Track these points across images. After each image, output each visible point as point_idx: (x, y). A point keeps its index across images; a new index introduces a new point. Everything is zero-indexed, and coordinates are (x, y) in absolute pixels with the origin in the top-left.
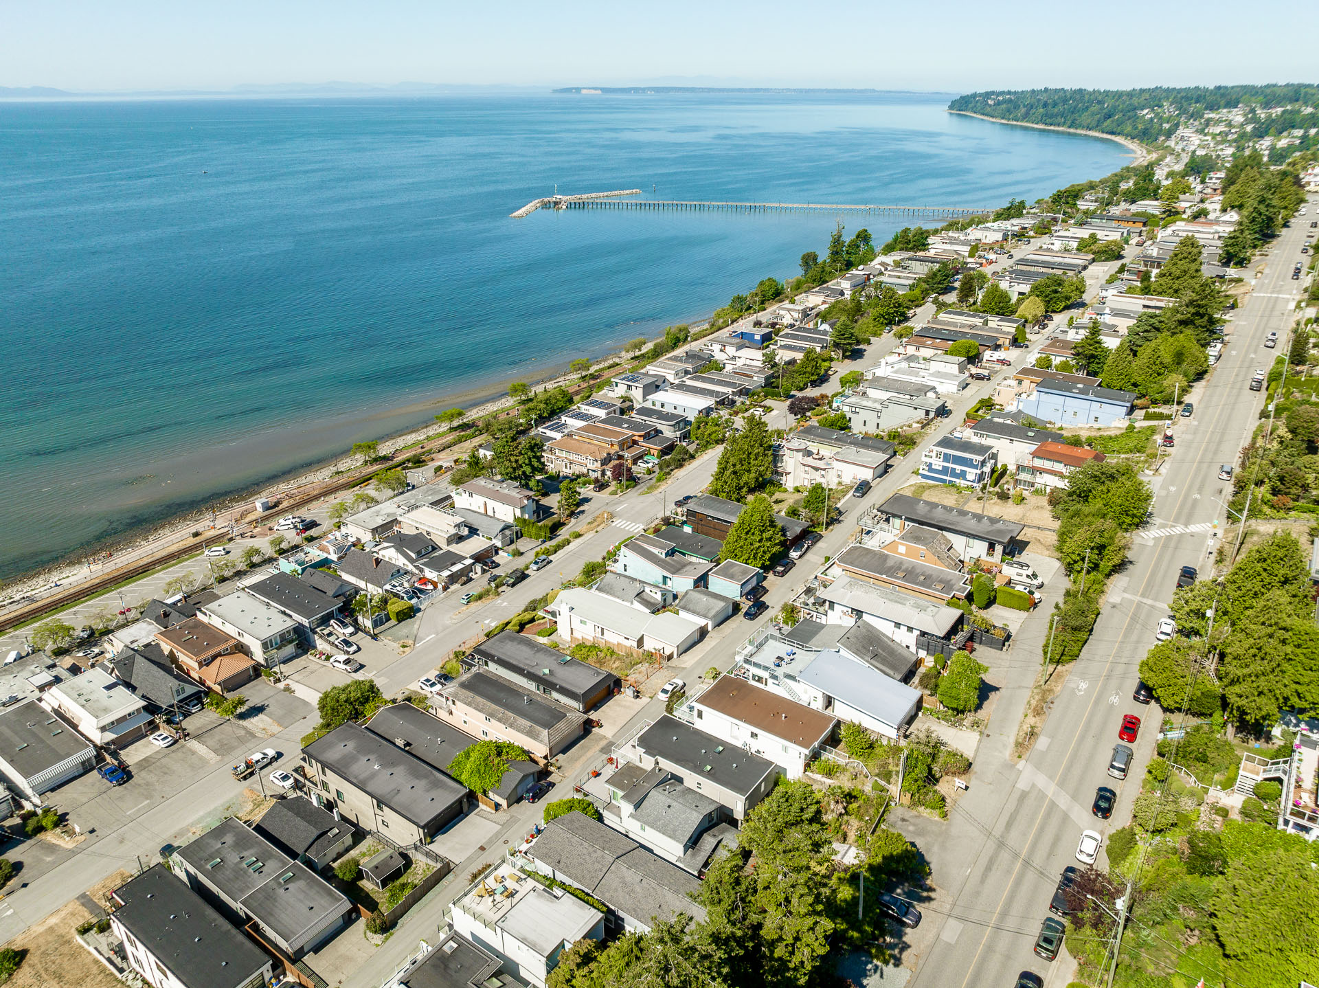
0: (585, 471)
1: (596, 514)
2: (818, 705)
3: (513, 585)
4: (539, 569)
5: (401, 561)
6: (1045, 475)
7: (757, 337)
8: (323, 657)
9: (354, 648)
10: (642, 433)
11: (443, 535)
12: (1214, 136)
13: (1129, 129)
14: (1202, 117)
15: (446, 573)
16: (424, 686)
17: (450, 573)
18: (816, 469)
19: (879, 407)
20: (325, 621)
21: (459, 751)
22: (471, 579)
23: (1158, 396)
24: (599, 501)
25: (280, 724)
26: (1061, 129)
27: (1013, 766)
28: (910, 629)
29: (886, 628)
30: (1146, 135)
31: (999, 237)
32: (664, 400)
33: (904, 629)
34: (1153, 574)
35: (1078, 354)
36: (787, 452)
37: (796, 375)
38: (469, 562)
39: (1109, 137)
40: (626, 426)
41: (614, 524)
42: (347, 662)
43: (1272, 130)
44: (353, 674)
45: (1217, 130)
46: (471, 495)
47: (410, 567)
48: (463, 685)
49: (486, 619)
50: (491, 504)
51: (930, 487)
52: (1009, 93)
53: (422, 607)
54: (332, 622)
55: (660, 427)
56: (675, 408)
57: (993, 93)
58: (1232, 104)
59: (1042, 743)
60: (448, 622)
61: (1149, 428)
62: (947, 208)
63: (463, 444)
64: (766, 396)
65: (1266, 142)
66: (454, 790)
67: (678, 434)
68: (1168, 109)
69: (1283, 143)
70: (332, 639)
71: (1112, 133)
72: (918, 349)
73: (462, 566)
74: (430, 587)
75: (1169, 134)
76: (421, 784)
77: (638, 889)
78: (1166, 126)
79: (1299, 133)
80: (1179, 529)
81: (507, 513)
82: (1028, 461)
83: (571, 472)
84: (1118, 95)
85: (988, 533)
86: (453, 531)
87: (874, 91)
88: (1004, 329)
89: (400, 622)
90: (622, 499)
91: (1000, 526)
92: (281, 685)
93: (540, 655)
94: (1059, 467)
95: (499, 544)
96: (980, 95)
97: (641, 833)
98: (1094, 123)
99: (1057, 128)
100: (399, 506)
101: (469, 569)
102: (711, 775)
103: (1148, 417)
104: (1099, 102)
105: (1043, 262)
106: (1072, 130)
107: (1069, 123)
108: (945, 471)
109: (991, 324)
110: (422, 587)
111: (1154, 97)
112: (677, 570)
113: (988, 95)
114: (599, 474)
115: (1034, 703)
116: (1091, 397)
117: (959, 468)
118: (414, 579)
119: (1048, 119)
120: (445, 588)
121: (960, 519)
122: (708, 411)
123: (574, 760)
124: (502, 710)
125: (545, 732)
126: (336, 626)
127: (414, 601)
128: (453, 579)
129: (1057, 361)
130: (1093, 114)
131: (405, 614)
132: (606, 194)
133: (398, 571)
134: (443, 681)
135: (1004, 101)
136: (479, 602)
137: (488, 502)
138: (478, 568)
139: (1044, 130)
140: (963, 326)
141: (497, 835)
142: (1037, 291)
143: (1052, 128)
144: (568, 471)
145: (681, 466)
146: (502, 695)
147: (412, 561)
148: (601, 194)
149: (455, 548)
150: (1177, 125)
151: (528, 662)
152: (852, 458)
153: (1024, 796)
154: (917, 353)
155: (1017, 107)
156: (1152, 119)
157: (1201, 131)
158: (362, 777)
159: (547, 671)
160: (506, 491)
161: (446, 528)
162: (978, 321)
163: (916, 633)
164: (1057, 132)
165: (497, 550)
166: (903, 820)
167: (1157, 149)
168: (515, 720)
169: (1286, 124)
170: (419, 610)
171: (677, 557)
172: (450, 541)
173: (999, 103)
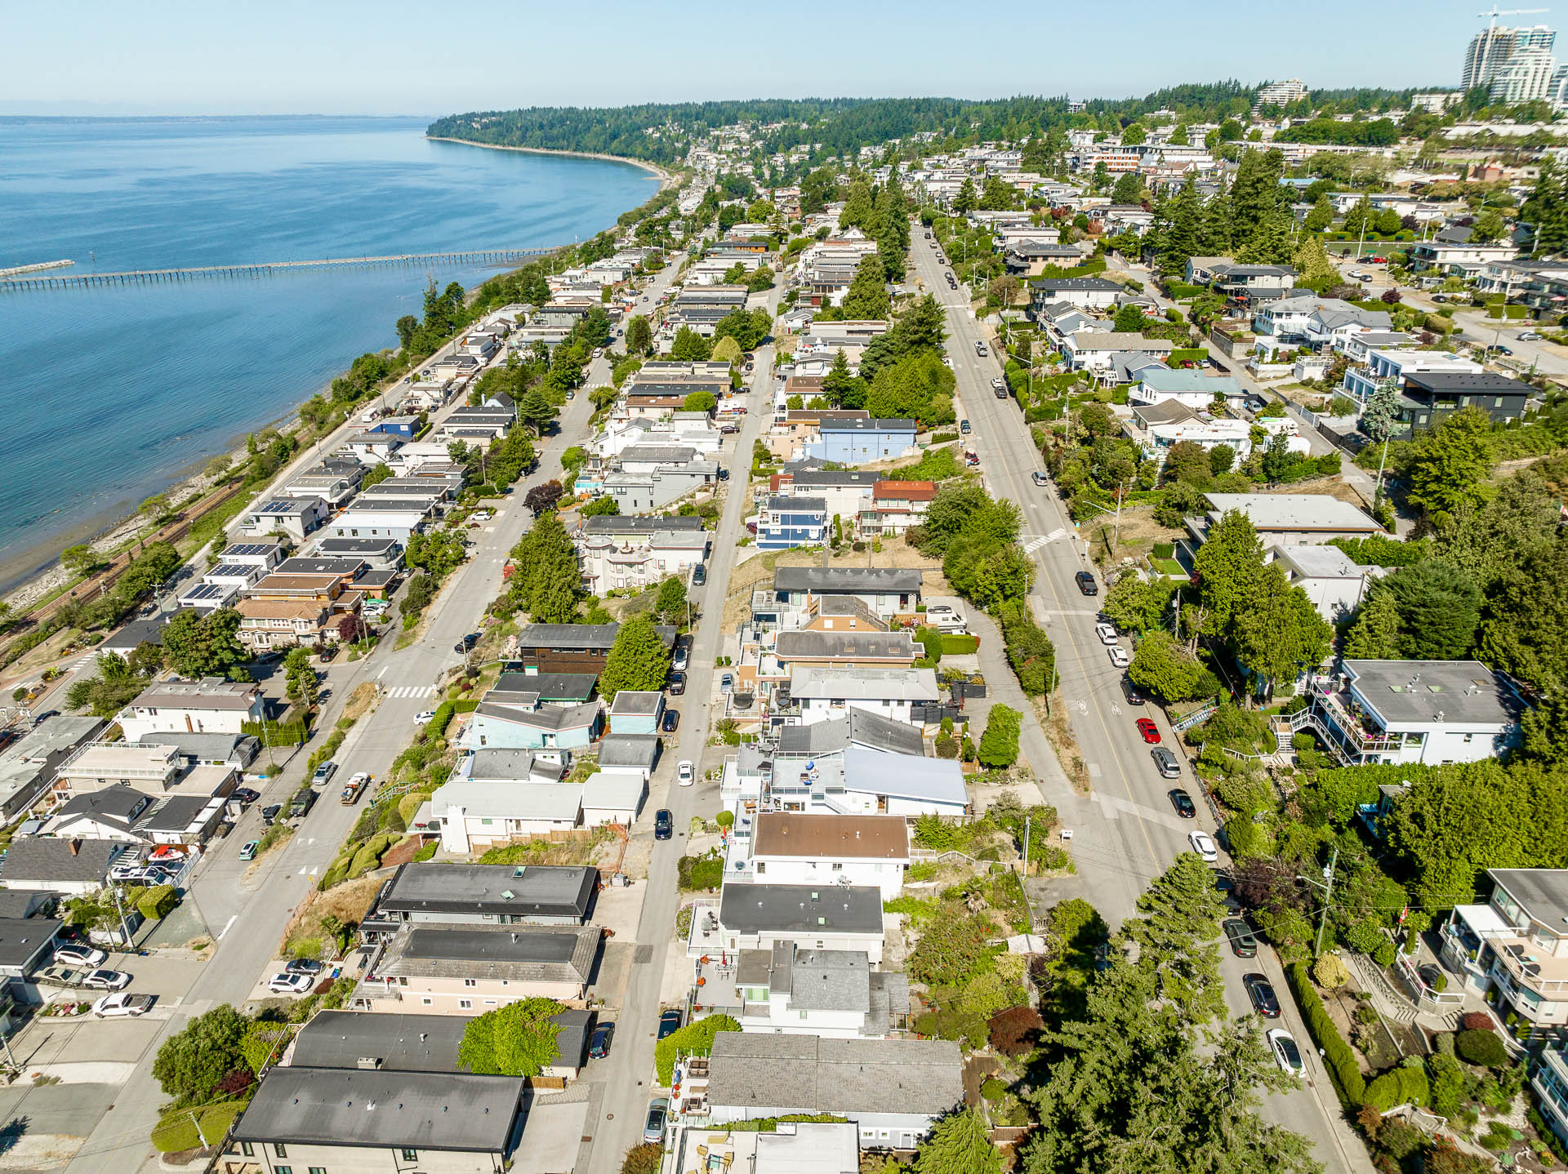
0: (293, 639)
1: (352, 688)
2: (873, 810)
3: (306, 813)
4: (327, 781)
5: (105, 832)
6: (891, 517)
7: (404, 428)
8: (74, 1011)
9: (123, 978)
10: (351, 573)
11: (157, 777)
12: (728, 154)
13: (640, 150)
14: (708, 134)
15: (194, 828)
16: (279, 987)
17: (200, 826)
18: (631, 565)
19: (649, 481)
20: (44, 959)
21: (458, 1037)
22: (232, 825)
23: (933, 418)
24: (341, 671)
25: (73, 1134)
26: (566, 153)
27: (1088, 801)
28: (901, 702)
29: (876, 708)
30: (661, 155)
31: (619, 276)
32: (354, 525)
33: (893, 704)
34: (1057, 588)
35: (829, 389)
36: (587, 552)
37: (503, 464)
38: (218, 802)
39: (621, 159)
40: (321, 568)
41: (389, 695)
42: (128, 1001)
43: (781, 146)
44: (146, 1015)
45: (730, 147)
46: (153, 711)
47: (125, 837)
48: (408, 953)
49: (297, 867)
50: (195, 715)
51: (777, 555)
52: (493, 114)
53: (184, 885)
54: (58, 955)
55: (368, 561)
56: (374, 532)
57: (474, 115)
58: (732, 121)
59: (1093, 770)
60: (243, 892)
61: (944, 450)
62: (499, 251)
63: (34, 651)
64: (477, 496)
65: (779, 159)
66: (504, 1088)
67: (393, 563)
68: (673, 128)
69: (794, 159)
70: (74, 979)
71: (623, 155)
72: (642, 410)
73: (213, 811)
74: (177, 855)
75: (684, 153)
76: (454, 1099)
77: (863, 1079)
78: (679, 145)
79: (806, 148)
80: (1043, 541)
81: (231, 722)
82: (870, 506)
83: (270, 645)
84: (615, 113)
85: (896, 584)
86: (169, 768)
87: (321, 117)
88: (717, 375)
89: (163, 917)
90: (372, 662)
91: (899, 575)
92: (26, 1079)
93: (479, 878)
94: (905, 505)
95: (240, 768)
96: (461, 117)
97: (803, 1023)
98: (600, 145)
99: (561, 152)
100: (27, 760)
101: (222, 812)
102: (830, 926)
103: (936, 440)
104: (600, 122)
105: (705, 299)
106: (578, 154)
107: (573, 145)
108: (785, 534)
109: (697, 372)
110: (165, 859)
111: (655, 114)
112: (557, 721)
113: (470, 117)
114: (317, 639)
115: (1056, 737)
116: (878, 429)
117: (799, 528)
118: (146, 851)
119: (548, 141)
120: (202, 849)
121: (858, 578)
122: (420, 527)
123: (612, 985)
124: (489, 963)
125: (569, 966)
126: (68, 959)
127: (168, 881)
128: (208, 832)
129: (808, 399)
130: (597, 135)
131: (168, 903)
132: (19, 269)
133: (116, 848)
134: (304, 969)
135: (494, 124)
136: (270, 851)
137: (192, 713)
138: (235, 806)
139: (547, 155)
140: (675, 378)
141: (592, 1114)
142: (723, 330)
143: (555, 152)
144: (265, 645)
145: (429, 602)
146: (473, 945)
147: (125, 828)
148: (12, 270)
149: (183, 789)
150: (688, 143)
151: (472, 892)
152: (671, 543)
153: (1119, 824)
154: (642, 416)
155: (509, 130)
156: (660, 139)
157: (714, 150)
158: (359, 1129)
159: (508, 894)
160: (212, 692)
161: (158, 767)
162: (686, 371)
163: (908, 704)
164: (562, 157)
165: (240, 774)
166: (1042, 890)
167: (678, 170)
168: (517, 969)
169: (791, 141)
170: (181, 892)
171: (546, 707)
172: (167, 785)
173: (485, 127)
